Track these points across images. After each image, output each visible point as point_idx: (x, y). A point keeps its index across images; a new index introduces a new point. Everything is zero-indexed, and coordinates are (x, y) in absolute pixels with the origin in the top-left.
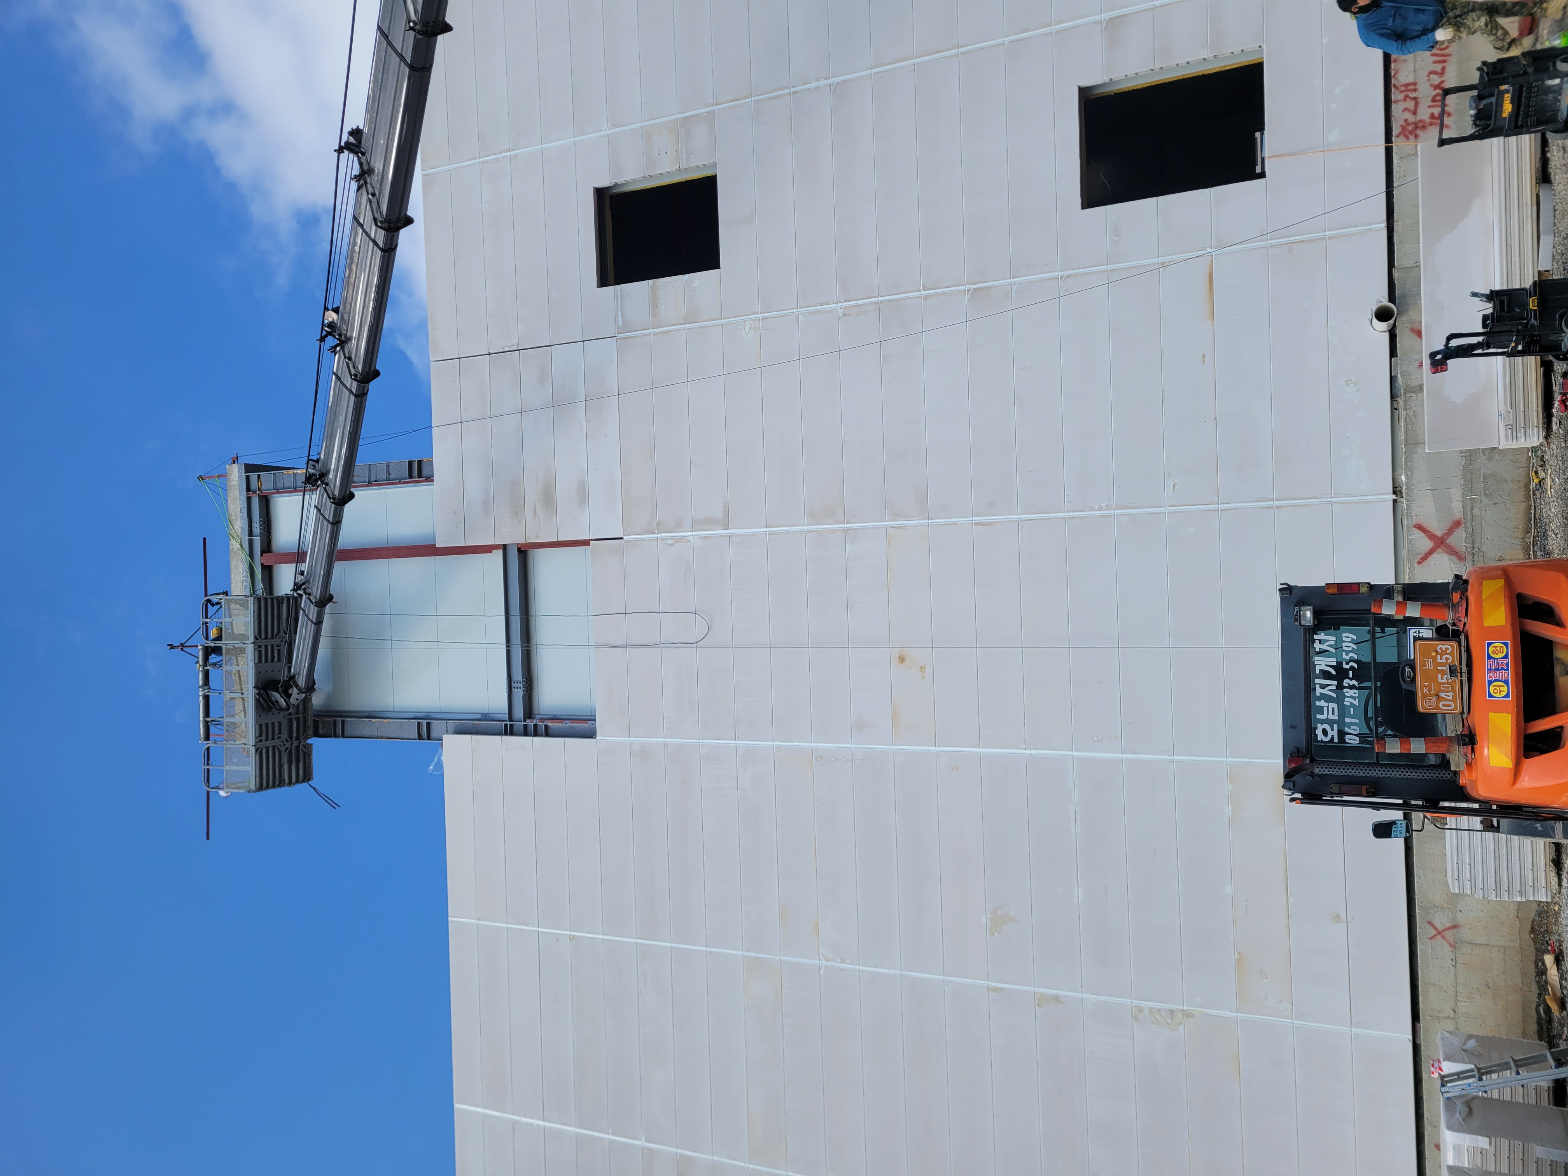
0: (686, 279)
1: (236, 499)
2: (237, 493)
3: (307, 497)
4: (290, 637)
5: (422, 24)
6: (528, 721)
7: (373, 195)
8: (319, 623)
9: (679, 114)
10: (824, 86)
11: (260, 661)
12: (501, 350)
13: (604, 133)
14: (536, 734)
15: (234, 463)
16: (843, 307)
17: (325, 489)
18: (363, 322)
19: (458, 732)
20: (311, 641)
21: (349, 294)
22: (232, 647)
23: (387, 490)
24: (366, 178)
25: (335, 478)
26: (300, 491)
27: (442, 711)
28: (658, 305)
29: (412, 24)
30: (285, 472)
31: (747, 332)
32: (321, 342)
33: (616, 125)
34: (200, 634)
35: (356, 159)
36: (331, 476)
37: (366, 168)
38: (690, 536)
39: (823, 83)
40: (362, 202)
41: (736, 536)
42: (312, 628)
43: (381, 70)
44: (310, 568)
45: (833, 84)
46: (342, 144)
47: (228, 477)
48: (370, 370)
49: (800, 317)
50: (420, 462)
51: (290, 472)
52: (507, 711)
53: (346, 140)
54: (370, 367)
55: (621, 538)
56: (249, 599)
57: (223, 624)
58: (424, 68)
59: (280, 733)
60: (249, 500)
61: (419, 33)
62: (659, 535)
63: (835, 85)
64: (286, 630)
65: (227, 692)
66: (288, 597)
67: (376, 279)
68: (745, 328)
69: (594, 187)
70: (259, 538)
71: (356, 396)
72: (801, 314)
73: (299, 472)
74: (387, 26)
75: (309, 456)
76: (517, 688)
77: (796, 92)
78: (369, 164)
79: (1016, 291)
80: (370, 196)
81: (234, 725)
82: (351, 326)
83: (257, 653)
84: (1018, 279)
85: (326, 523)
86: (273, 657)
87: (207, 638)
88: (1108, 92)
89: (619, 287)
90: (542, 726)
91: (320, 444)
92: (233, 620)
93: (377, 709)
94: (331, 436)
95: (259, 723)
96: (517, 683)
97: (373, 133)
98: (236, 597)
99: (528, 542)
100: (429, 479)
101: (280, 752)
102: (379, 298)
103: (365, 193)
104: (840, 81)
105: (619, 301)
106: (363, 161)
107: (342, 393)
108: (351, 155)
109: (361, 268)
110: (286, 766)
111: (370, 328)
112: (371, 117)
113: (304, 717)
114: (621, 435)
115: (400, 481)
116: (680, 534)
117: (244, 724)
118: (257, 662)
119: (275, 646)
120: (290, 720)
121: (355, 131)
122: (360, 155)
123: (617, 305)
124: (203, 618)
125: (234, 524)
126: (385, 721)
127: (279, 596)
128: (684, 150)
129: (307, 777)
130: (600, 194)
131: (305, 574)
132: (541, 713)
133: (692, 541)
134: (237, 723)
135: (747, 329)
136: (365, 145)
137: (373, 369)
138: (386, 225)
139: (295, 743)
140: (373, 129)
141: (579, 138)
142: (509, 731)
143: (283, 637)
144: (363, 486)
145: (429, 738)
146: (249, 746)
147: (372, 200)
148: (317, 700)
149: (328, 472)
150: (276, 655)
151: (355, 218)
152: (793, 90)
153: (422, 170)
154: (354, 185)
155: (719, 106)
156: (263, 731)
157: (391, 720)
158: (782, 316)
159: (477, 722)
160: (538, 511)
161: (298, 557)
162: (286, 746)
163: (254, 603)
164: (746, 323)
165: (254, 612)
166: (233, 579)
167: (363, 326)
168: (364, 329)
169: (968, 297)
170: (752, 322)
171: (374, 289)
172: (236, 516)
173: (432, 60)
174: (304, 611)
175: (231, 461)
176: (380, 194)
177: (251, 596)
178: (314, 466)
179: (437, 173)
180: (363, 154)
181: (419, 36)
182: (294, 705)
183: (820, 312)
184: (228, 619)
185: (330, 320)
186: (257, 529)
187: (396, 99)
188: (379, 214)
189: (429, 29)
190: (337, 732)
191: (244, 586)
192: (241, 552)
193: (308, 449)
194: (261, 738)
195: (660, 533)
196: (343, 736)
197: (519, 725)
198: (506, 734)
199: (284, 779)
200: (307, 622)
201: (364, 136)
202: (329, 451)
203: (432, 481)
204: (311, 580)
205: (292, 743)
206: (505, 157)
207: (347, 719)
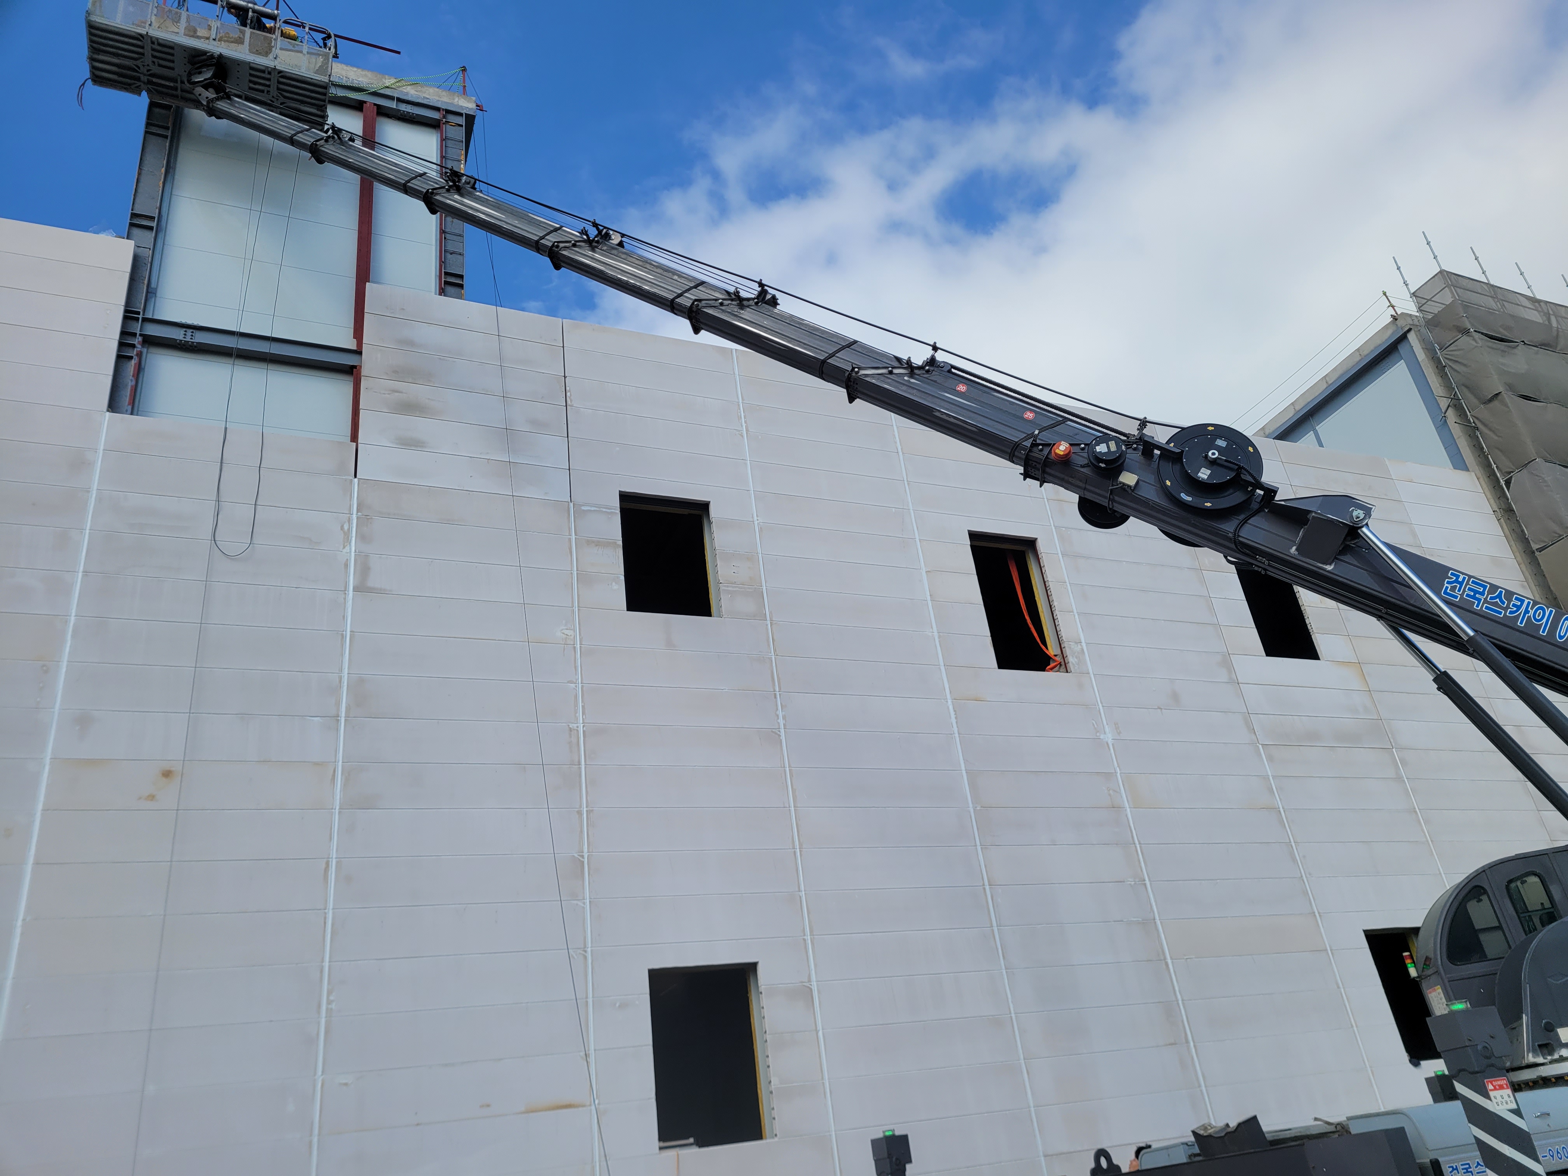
0: (620, 577)
1: (439, 96)
2: (445, 99)
3: (434, 167)
4: (277, 107)
5: (856, 379)
6: (140, 339)
7: (721, 304)
8: (291, 141)
9: (766, 589)
10: (779, 723)
11: (252, 68)
12: (568, 388)
13: (755, 518)
14: (122, 345)
15: (477, 106)
16: (579, 729)
17: (443, 187)
18: (608, 266)
19: (137, 261)
20: (271, 128)
21: (635, 260)
22: (273, 44)
23: (434, 248)
24: (736, 301)
25: (454, 200)
26: (442, 161)
27: (165, 246)
28: (598, 547)
29: (856, 370)
30: (463, 152)
31: (564, 631)
32: (593, 223)
33: (761, 530)
34: (290, 16)
35: (753, 296)
36: (456, 197)
37: (745, 303)
38: (350, 549)
39: (781, 721)
40: (716, 292)
41: (345, 599)
42: (288, 133)
43: (822, 336)
44: (357, 150)
45: (780, 731)
46: (766, 288)
47: (463, 96)
48: (562, 261)
49: (573, 685)
50: (461, 286)
51: (463, 157)
52: (156, 317)
53: (769, 292)
54: (564, 262)
55: (355, 476)
56: (327, 78)
57: (301, 44)
58: (822, 373)
59: (160, 65)
60: (437, 109)
61: (850, 374)
62: (354, 516)
63: (779, 733)
64: (284, 105)
65: (219, 25)
66: (325, 117)
67: (646, 288)
68: (567, 629)
69: (710, 502)
70: (395, 107)
71: (537, 242)
72: (576, 686)
73: (462, 165)
74: (856, 349)
75: (480, 181)
76: (185, 335)
77: (775, 697)
78: (748, 306)
79: (577, 904)
80: (720, 301)
81: (177, 20)
82: (605, 255)
83: (263, 68)
84: (588, 907)
85: (406, 179)
86: (255, 83)
87: (286, 22)
88: (750, 991)
89: (618, 511)
90: (133, 353)
91: (490, 195)
92: (304, 55)
93: (176, 177)
94: (498, 208)
95: (176, 47)
96: (192, 336)
97: (773, 316)
98: (330, 65)
99: (362, 377)
100: (442, 292)
101: (136, 59)
102: (629, 287)
103: (723, 297)
104: (781, 738)
105: (604, 510)
106: (751, 302)
107: (542, 230)
108: (756, 293)
109: (658, 277)
110: (115, 60)
111: (601, 272)
112: (786, 318)
113: (177, 96)
114: (470, 492)
115: (442, 262)
116: (354, 539)
117: (176, 30)
118: (252, 65)
119: (268, 89)
120: (174, 80)
121: (775, 301)
122: (756, 300)
123: (601, 507)
124: (310, 25)
125: (412, 87)
126: (161, 182)
127: (326, 108)
128: (735, 589)
129: (98, 79)
130: (704, 507)
131: (351, 143)
132: (149, 355)
133: (345, 551)
134: (178, 24)
135: (566, 632)
136: (764, 307)
137: (562, 264)
138: (694, 309)
139: (144, 78)
140: (776, 317)
141: (753, 495)
142: (129, 315)
143: (277, 99)
144: (441, 224)
145: (132, 225)
146: (147, 28)
147: (717, 302)
148: (197, 116)
149: (461, 195)
150: (257, 87)
151: (702, 283)
152: (778, 694)
153: (736, 350)
154: (732, 289)
155: (769, 625)
156: (165, 49)
157: (161, 189)
158: (576, 667)
159: (146, 282)
160: (397, 394)
161: (370, 140)
162: (141, 67)
163: (321, 81)
164: (572, 631)
165: (312, 79)
166: (351, 68)
167: (604, 265)
168: (601, 266)
169: (576, 855)
170: (572, 637)
171: (638, 284)
172: (420, 91)
173: (828, 382)
174: (307, 130)
175: (479, 104)
176: (721, 309)
177: (330, 81)
178: (468, 183)
179: (733, 362)
180: (757, 303)
181: (848, 373)
182: (193, 89)
183: (576, 705)
184: (306, 51)
185: (613, 237)
186: (403, 107)
187: (799, 343)
188: (704, 305)
189: (852, 383)
190: (151, 127)
191: (342, 77)
192: (380, 85)
193: (486, 182)
194: (156, 43)
195: (357, 518)
196: (146, 132)
197: (136, 328)
198: (126, 311)
199: (99, 54)
200: (294, 130)
201: (771, 308)
202: (483, 202)
203: (440, 294)
204: (344, 148)
205: (145, 75)
206: (742, 426)
207: (168, 141)
